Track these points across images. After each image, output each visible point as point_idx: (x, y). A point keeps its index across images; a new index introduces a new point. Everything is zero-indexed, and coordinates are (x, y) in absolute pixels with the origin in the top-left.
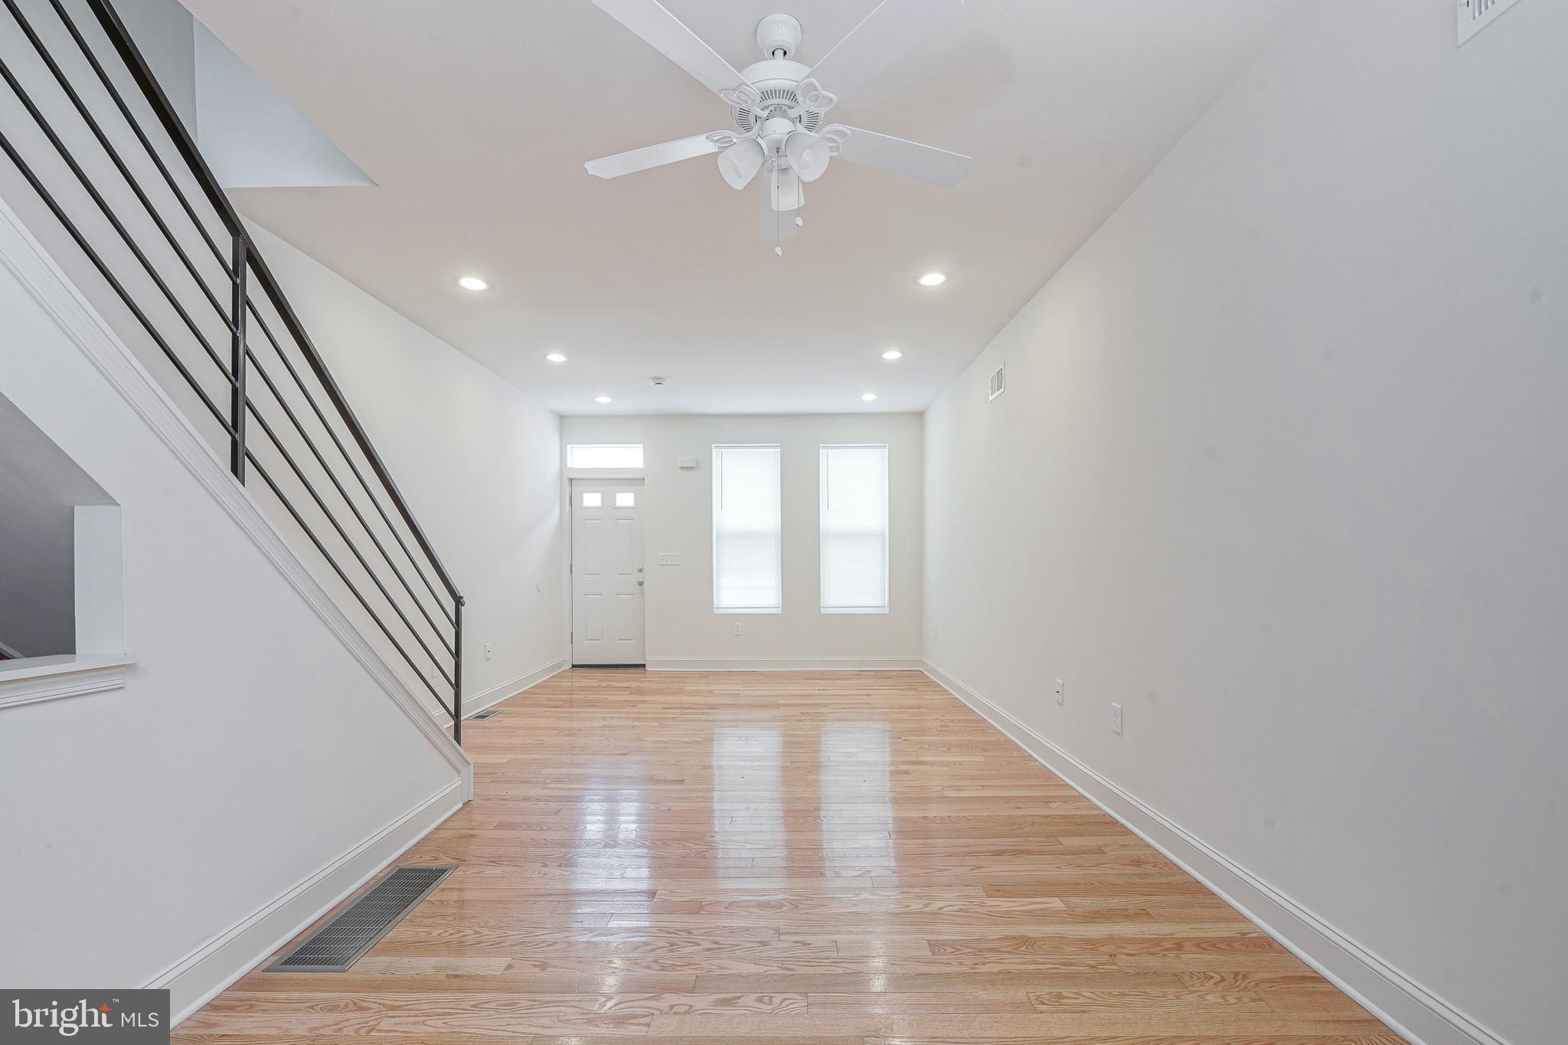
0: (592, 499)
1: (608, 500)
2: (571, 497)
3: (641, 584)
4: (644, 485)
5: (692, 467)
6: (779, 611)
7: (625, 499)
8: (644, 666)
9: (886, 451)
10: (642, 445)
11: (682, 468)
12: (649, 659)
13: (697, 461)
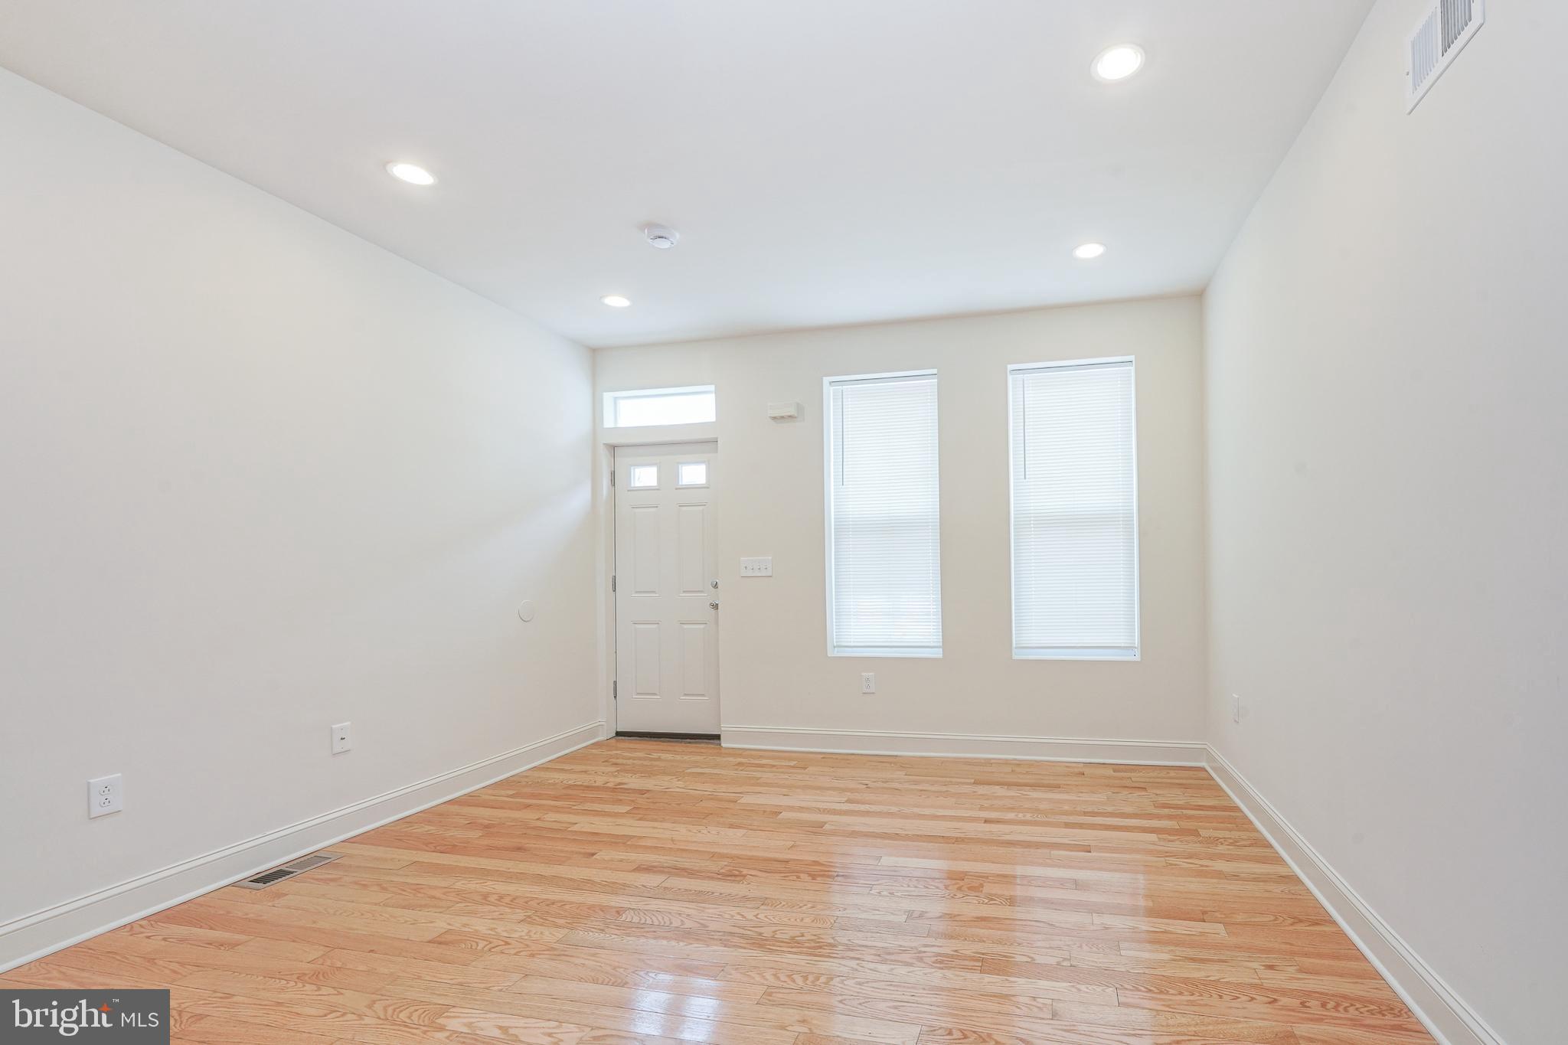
0: (645, 476)
1: (669, 476)
2: (613, 474)
3: (715, 607)
4: (716, 451)
5: (790, 416)
6: (938, 653)
7: (694, 474)
8: (718, 737)
9: (1132, 369)
10: (712, 388)
11: (774, 418)
12: (725, 728)
13: (800, 408)
